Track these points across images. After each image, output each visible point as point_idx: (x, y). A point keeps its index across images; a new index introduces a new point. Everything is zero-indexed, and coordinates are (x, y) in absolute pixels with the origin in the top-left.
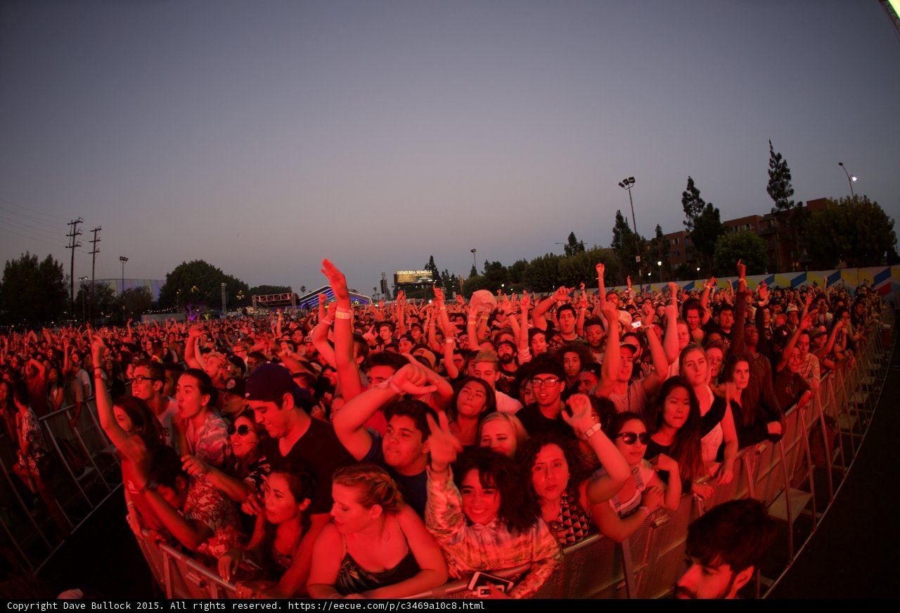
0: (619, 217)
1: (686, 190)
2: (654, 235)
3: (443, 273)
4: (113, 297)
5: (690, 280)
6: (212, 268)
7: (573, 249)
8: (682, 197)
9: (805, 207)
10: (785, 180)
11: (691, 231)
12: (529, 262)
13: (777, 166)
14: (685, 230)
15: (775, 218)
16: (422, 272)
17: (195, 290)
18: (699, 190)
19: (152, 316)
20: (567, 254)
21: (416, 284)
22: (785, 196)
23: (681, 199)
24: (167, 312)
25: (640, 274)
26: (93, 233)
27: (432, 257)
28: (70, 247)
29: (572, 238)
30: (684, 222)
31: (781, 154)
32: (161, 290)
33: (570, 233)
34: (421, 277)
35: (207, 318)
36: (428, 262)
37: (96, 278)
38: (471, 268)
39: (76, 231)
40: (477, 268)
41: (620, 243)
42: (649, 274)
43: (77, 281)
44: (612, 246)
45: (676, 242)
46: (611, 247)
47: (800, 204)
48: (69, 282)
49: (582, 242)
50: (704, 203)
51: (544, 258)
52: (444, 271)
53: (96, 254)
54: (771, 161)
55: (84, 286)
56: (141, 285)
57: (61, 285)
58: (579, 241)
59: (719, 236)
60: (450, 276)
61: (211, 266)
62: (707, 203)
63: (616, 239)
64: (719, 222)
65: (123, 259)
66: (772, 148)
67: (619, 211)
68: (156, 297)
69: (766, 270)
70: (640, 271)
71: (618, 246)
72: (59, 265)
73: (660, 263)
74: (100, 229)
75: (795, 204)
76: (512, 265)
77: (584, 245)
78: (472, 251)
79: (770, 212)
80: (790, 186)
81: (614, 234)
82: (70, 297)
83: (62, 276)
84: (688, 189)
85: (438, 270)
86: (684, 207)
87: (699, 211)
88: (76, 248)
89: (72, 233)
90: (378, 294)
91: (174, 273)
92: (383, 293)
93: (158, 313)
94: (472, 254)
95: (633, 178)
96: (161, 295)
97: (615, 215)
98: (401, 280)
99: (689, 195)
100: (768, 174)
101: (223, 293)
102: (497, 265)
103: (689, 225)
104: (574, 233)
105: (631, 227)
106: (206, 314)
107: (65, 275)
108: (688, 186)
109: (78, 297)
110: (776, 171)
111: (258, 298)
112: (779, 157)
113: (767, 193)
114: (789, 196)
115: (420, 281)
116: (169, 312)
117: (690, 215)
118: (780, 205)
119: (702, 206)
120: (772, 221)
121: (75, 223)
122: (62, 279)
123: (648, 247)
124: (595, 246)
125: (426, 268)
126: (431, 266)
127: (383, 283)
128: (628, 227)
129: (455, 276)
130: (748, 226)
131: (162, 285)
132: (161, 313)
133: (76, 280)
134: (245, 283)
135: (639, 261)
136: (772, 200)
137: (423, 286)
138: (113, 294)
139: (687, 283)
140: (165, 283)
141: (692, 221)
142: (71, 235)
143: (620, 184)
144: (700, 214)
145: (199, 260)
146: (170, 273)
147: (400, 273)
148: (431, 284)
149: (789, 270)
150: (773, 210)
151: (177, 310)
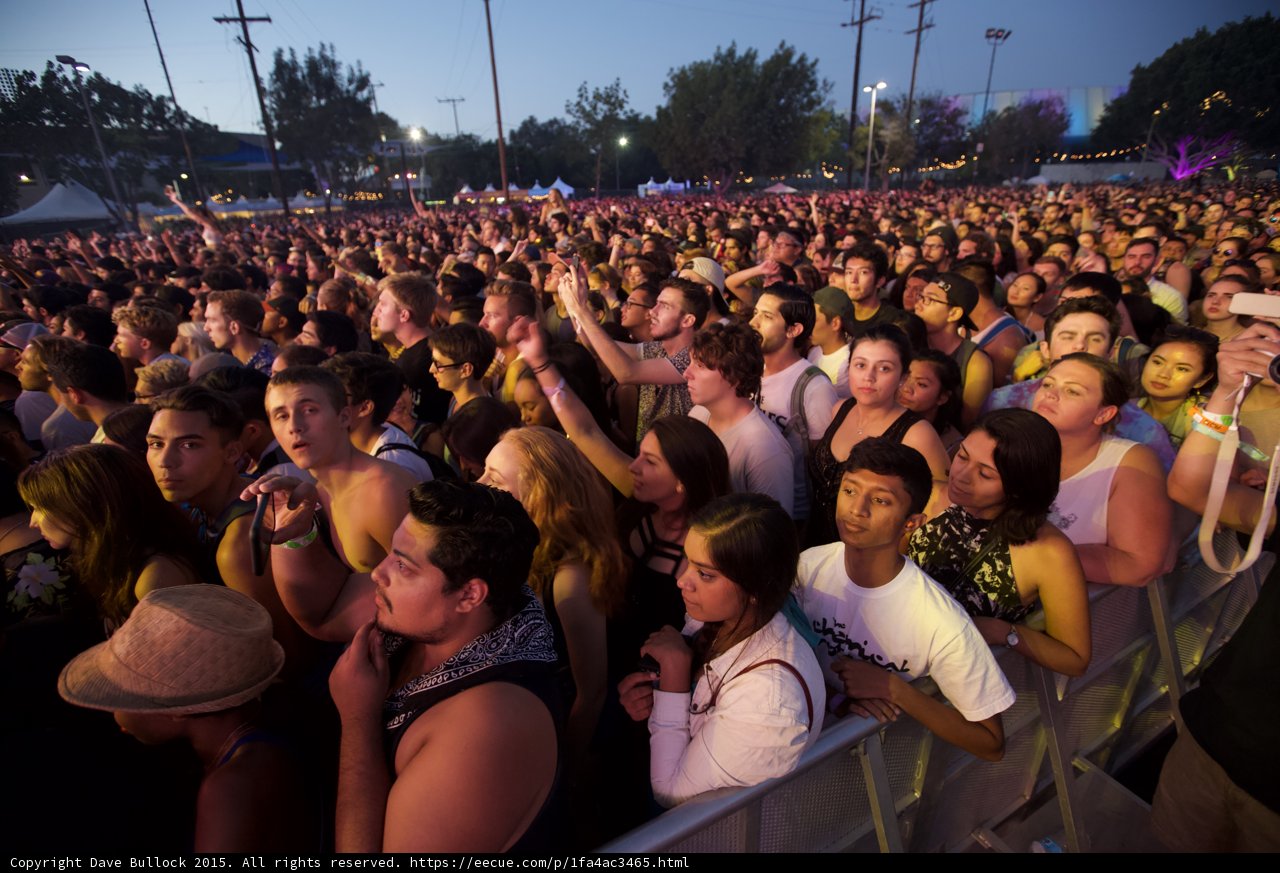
4: (960, 127)
19: (1064, 168)
28: (851, 24)
35: (1231, 174)
53: (924, 33)
65: (998, 34)
68: (1085, 124)
83: (813, 84)
93: (1084, 161)
96: (1104, 120)
106: (1232, 165)
116: (1118, 159)
132: (1093, 160)
151: (1144, 155)
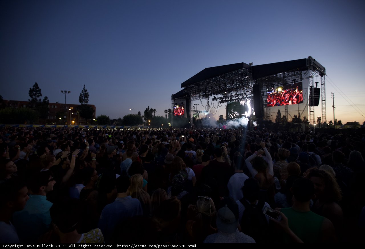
13: (84, 93)
31: (88, 90)
54: (83, 91)
62: (44, 96)
64: (49, 103)
84: (34, 87)
100: (80, 94)
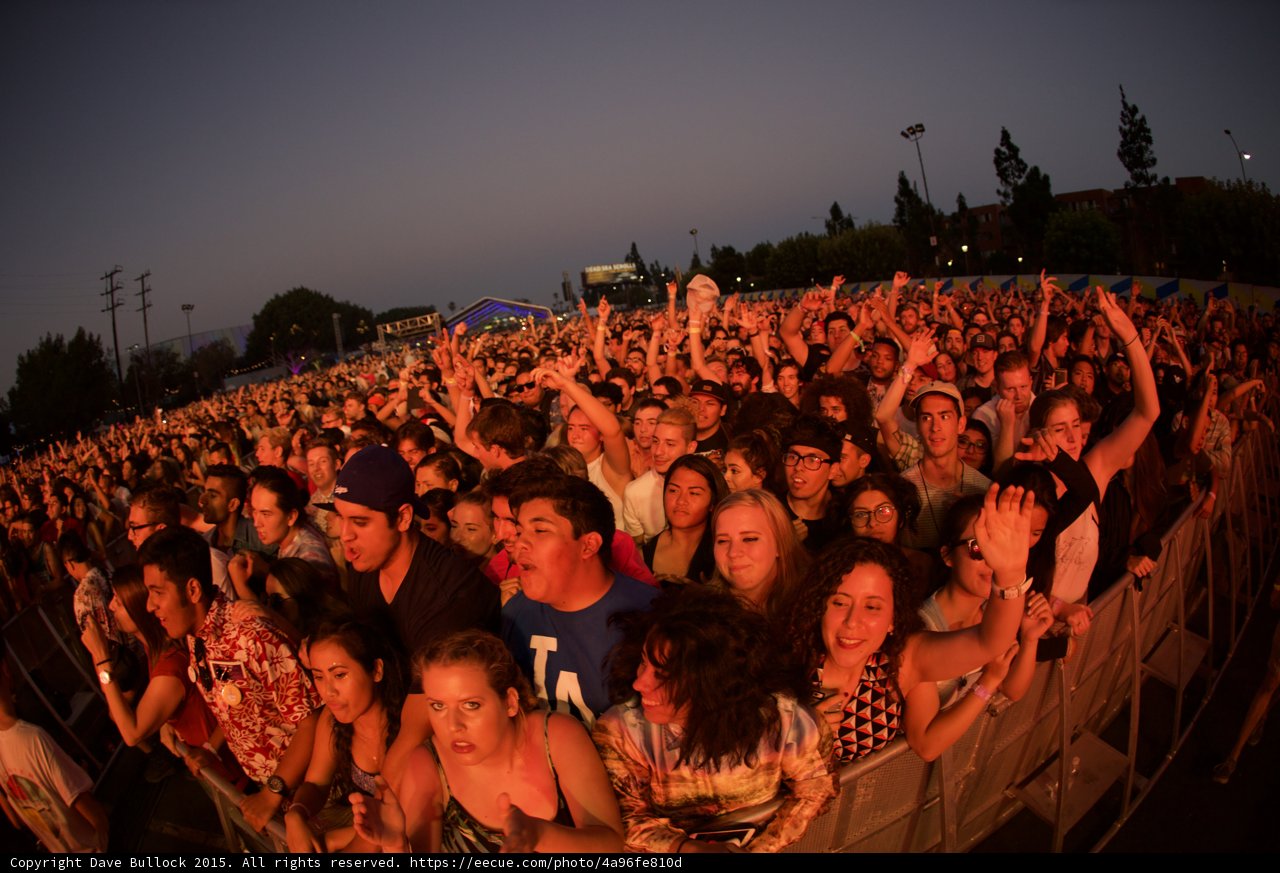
0: (903, 181)
1: (999, 146)
2: (955, 208)
3: (652, 266)
4: (179, 364)
5: (1008, 274)
6: (317, 296)
7: (838, 227)
8: (994, 155)
9: (1173, 186)
10: (1144, 144)
11: (1008, 204)
12: (775, 245)
13: (1132, 123)
14: (999, 203)
15: (1130, 196)
16: (621, 266)
17: (295, 330)
18: (1019, 146)
19: (240, 376)
20: (829, 233)
21: (615, 285)
22: (1145, 165)
23: (993, 159)
24: (259, 368)
25: (937, 263)
26: (140, 282)
27: (634, 246)
28: (108, 309)
29: (835, 210)
30: (998, 192)
31: (1138, 106)
32: (248, 340)
33: (832, 203)
34: (620, 273)
35: (317, 366)
36: (629, 251)
37: (152, 341)
38: (692, 257)
39: (114, 285)
40: (700, 257)
41: (906, 218)
42: (950, 263)
43: (124, 353)
44: (894, 221)
45: (987, 219)
46: (893, 224)
47: (1166, 180)
48: (114, 357)
49: (849, 215)
50: (1026, 166)
51: (797, 240)
52: (654, 263)
53: (147, 310)
54: (1122, 114)
55: (135, 358)
56: (217, 337)
57: (102, 365)
58: (845, 214)
59: (1050, 214)
60: (662, 269)
61: (316, 293)
62: (1030, 166)
63: (900, 212)
64: (1050, 195)
65: (187, 308)
66: (1123, 96)
67: (902, 173)
68: (240, 350)
69: (1118, 268)
70: (937, 259)
71: (902, 222)
72: (95, 338)
73: (965, 248)
74: (147, 275)
75: (1159, 179)
76: (750, 250)
77: (854, 221)
78: (692, 233)
79: (1123, 187)
80: (1152, 152)
81: (895, 205)
82: (118, 377)
83: (101, 353)
84: (1002, 145)
85: (645, 262)
86: (998, 170)
87: (1020, 177)
88: (117, 309)
89: (109, 289)
90: (561, 303)
91: (263, 312)
92: (566, 299)
93: (248, 372)
94: (692, 236)
95: (921, 126)
96: (248, 347)
97: (897, 178)
98: (591, 280)
99: (1004, 153)
100: (1118, 133)
101: (337, 330)
102: (729, 251)
103: (1006, 195)
104: (839, 203)
105: (922, 195)
106: (315, 361)
107: (105, 351)
108: (1002, 140)
109: (128, 376)
110: (1130, 130)
111: (385, 328)
112: (1134, 110)
113: (1118, 159)
114: (1149, 166)
115: (619, 280)
116: (262, 368)
117: (1008, 183)
118: (1137, 178)
119: (1024, 170)
120: (1125, 200)
121: (112, 274)
122: (101, 356)
123: (947, 226)
124: (870, 221)
125: (628, 260)
126: (633, 257)
127: (566, 286)
128: (916, 196)
129: (670, 270)
130: (1091, 203)
131: (248, 332)
132: (252, 371)
133: (122, 352)
134: (367, 309)
135: (935, 244)
136: (1125, 169)
137: (624, 287)
138: (178, 360)
139: (1005, 278)
140: (252, 328)
141: (1010, 190)
142: (107, 293)
143: (903, 134)
144: (1020, 182)
145: (298, 286)
146: (258, 313)
147: (589, 270)
148: (635, 282)
149: (1151, 272)
150: (1127, 184)
151: (274, 363)
